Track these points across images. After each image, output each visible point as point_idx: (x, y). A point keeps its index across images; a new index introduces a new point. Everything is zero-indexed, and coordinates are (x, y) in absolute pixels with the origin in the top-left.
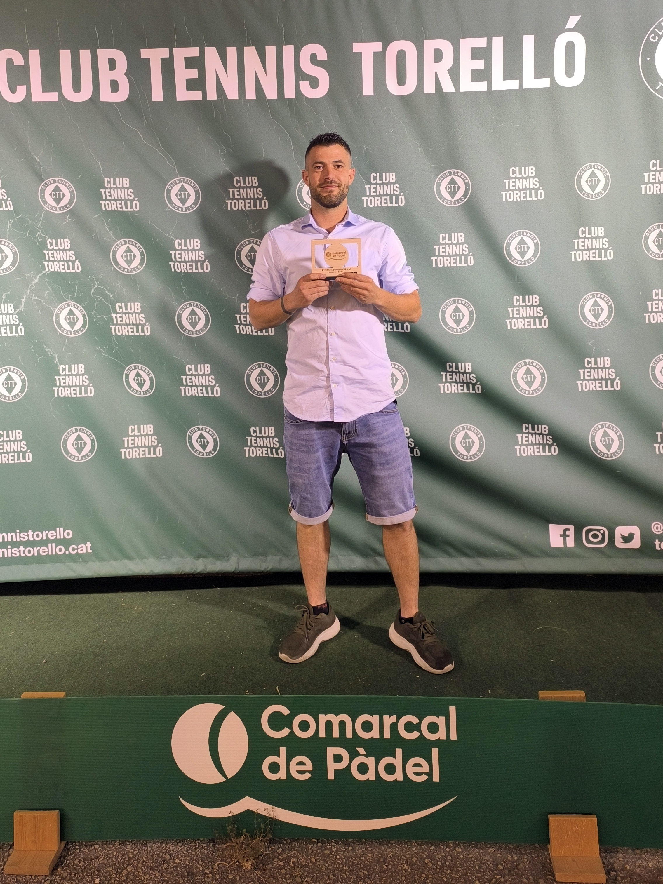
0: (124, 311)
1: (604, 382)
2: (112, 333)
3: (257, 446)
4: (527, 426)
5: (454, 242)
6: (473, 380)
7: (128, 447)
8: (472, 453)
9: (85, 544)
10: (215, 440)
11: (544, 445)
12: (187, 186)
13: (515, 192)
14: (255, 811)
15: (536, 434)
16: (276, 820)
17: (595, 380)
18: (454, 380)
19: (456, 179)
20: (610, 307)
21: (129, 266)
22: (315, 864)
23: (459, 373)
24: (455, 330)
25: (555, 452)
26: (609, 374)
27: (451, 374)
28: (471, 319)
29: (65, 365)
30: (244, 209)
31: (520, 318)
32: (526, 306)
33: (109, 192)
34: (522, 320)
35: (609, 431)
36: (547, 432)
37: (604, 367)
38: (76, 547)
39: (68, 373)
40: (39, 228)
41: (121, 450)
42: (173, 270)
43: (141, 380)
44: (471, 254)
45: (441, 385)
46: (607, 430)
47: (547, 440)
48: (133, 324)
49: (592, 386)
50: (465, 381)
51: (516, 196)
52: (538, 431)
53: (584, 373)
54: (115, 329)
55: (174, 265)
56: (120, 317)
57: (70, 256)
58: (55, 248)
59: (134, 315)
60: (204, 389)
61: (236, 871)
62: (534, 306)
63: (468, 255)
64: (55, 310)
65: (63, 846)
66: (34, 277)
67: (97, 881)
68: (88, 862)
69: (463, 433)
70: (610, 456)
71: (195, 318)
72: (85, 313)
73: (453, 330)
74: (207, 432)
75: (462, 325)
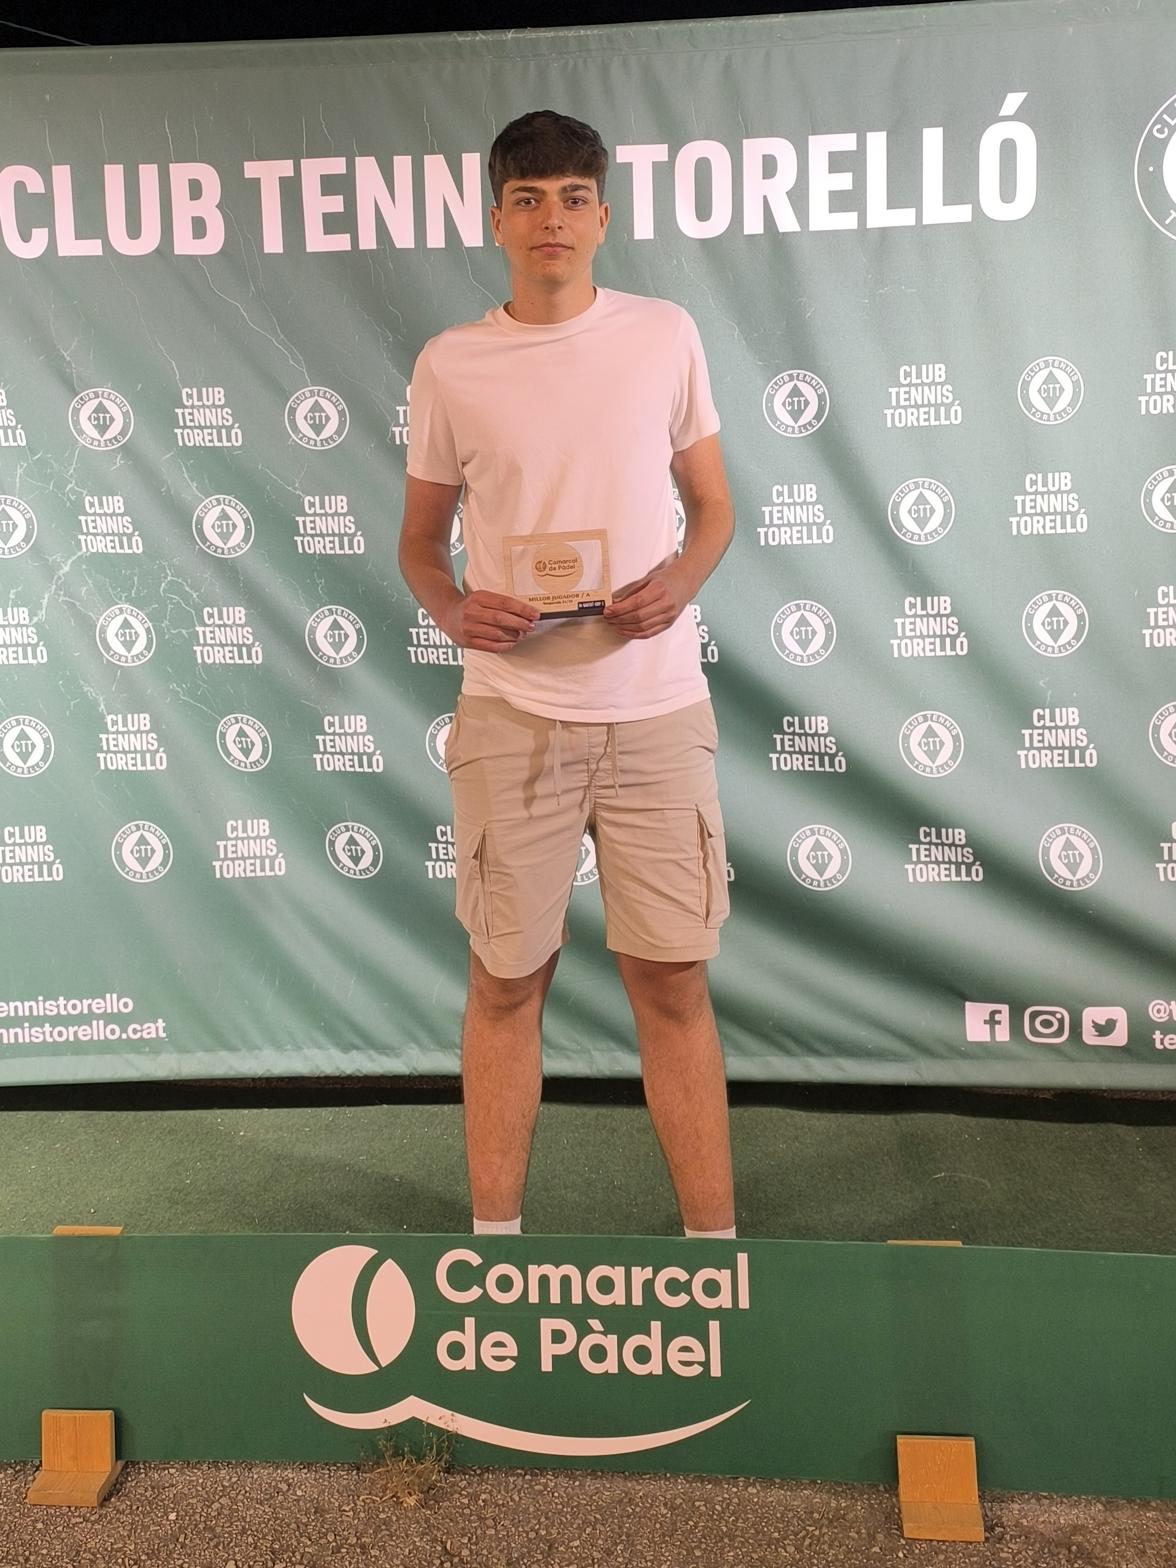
0: (218, 622)
1: (1067, 752)
2: (196, 659)
4: (928, 830)
5: (797, 500)
6: (831, 749)
7: (226, 858)
8: (828, 875)
9: (156, 1022)
10: (375, 848)
11: (957, 864)
12: (324, 403)
13: (909, 411)
14: (424, 1419)
15: (943, 844)
16: (457, 1435)
17: (1050, 748)
18: (797, 749)
19: (803, 387)
20: (1080, 618)
21: (225, 544)
22: (518, 1505)
23: (806, 735)
24: (798, 659)
25: (976, 875)
26: (1077, 739)
27: (791, 737)
28: (828, 639)
29: (117, 715)
31: (916, 637)
32: (928, 615)
33: (190, 414)
34: (920, 641)
35: (1075, 840)
36: (963, 841)
37: (1067, 726)
38: (139, 1027)
39: (121, 729)
40: (71, 476)
41: (214, 863)
42: (301, 550)
43: (246, 741)
44: (828, 522)
45: (774, 757)
46: (1072, 838)
47: (963, 856)
48: (233, 645)
49: (1045, 760)
50: (817, 750)
51: (911, 418)
52: (947, 839)
53: (1031, 735)
54: (202, 652)
55: (302, 541)
56: (211, 632)
57: (124, 526)
58: (98, 511)
59: (234, 629)
60: (356, 757)
61: (392, 1509)
62: (942, 616)
63: (823, 524)
64: (98, 619)
65: (119, 1468)
66: (64, 562)
67: (172, 1516)
68: (159, 1491)
69: (811, 841)
70: (1075, 884)
71: (340, 634)
72: (151, 625)
73: (795, 658)
74: (361, 834)
75: (813, 648)
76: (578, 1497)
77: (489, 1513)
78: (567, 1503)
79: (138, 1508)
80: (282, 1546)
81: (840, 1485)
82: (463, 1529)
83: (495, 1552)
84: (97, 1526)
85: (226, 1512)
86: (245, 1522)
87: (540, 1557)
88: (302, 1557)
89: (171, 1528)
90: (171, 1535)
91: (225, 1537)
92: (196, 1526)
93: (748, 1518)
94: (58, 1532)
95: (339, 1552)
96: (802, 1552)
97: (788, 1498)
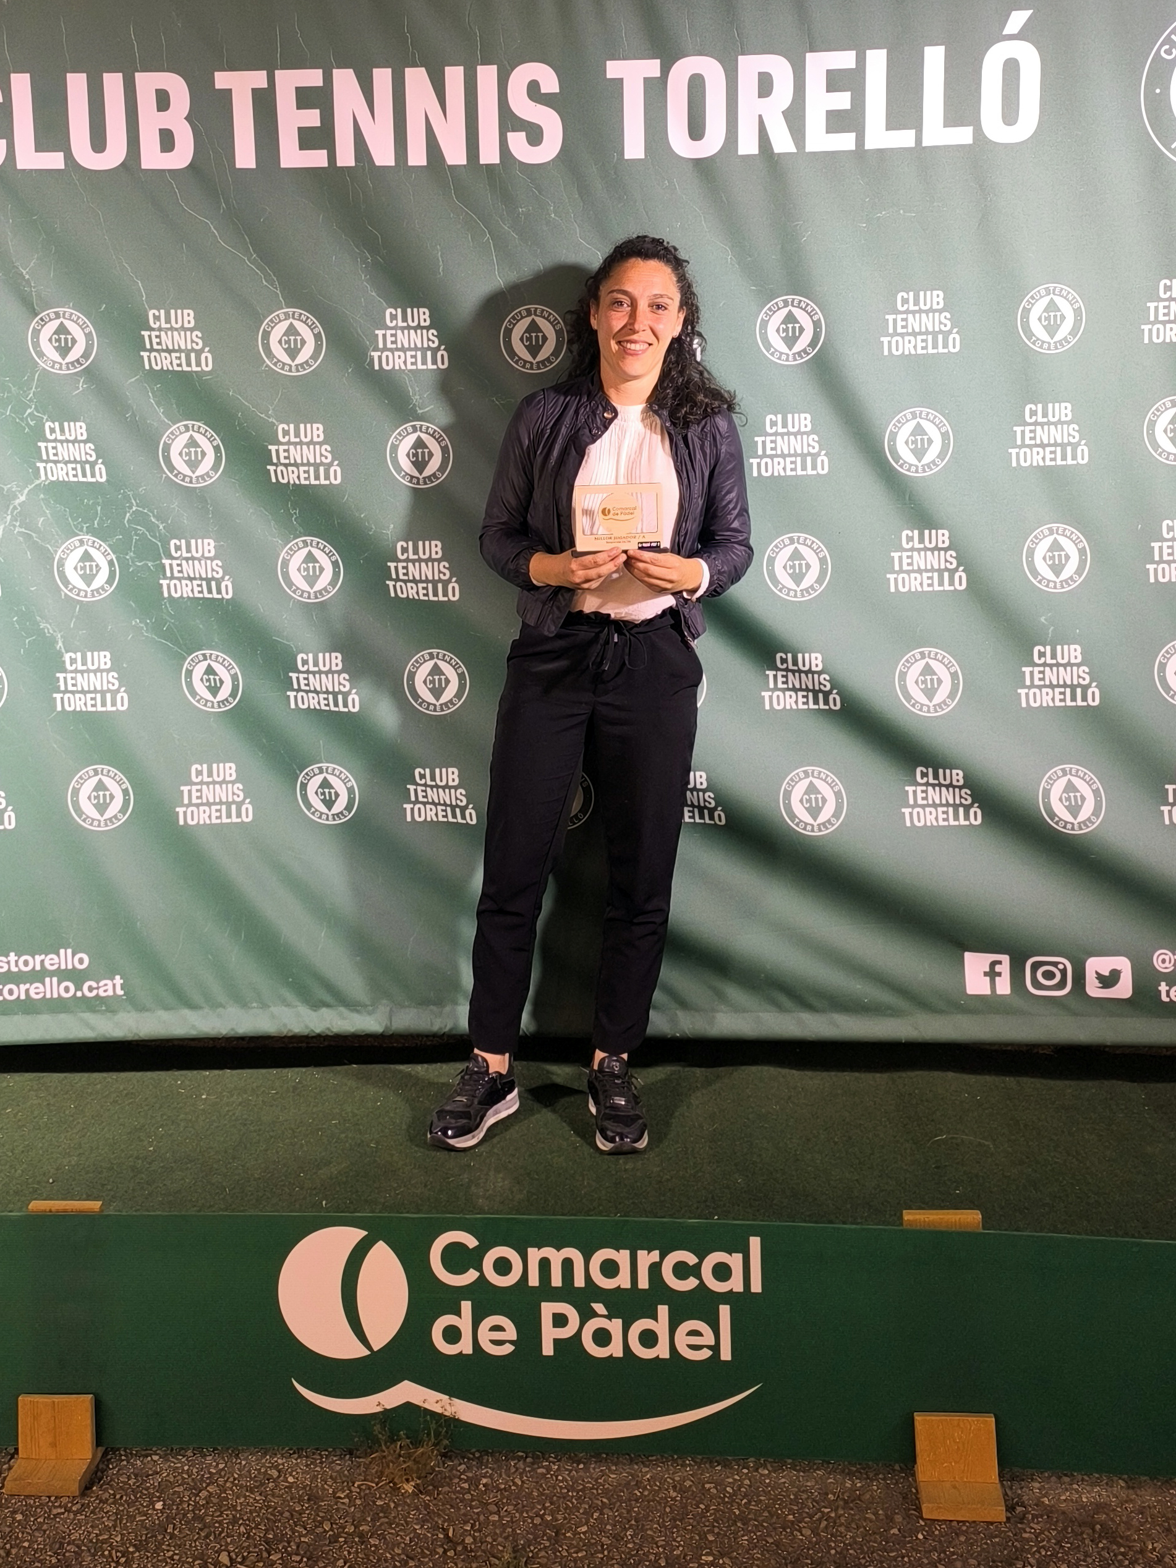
0: (185, 555)
1: (1068, 691)
2: (162, 593)
3: (428, 803)
4: (925, 770)
5: (791, 430)
6: (825, 686)
7: (190, 804)
8: (822, 818)
9: (112, 979)
10: (351, 791)
11: (956, 807)
12: (299, 326)
13: (907, 338)
14: (420, 1404)
15: (940, 785)
16: (455, 1419)
17: (1052, 686)
18: (791, 686)
19: (798, 313)
20: (1082, 552)
21: (194, 472)
22: (521, 1489)
23: (800, 671)
24: (792, 593)
25: (976, 819)
26: (1079, 677)
27: (785, 673)
28: (823, 572)
29: (75, 653)
30: (403, 367)
31: (913, 571)
32: (926, 549)
33: (157, 337)
34: (918, 575)
35: (1077, 782)
36: (961, 783)
37: (1069, 664)
38: (94, 985)
39: (80, 667)
40: (31, 400)
41: (178, 809)
42: (274, 480)
43: (215, 680)
44: (823, 452)
45: (766, 694)
46: (1075, 780)
47: (961, 797)
48: (201, 579)
49: (1046, 698)
50: (811, 687)
51: (908, 346)
52: (945, 780)
53: (1032, 673)
54: (169, 586)
55: (275, 471)
56: (178, 565)
57: (86, 453)
58: (59, 437)
59: (203, 562)
60: (331, 697)
61: (389, 1495)
62: (940, 549)
63: (818, 454)
64: (56, 552)
65: (100, 1455)
66: (20, 492)
67: (159, 1506)
68: (142, 1480)
69: (805, 783)
70: (1076, 827)
71: (314, 567)
72: (114, 557)
73: (789, 593)
74: (335, 775)
75: (806, 583)
76: (583, 1481)
77: (491, 1498)
78: (572, 1486)
79: (122, 1497)
80: (274, 1535)
81: (854, 1465)
82: (465, 1515)
83: (500, 1539)
84: (79, 1517)
85: (215, 1500)
86: (236, 1510)
87: (548, 1544)
88: (298, 1547)
89: (159, 1518)
90: (159, 1524)
91: (216, 1527)
92: (185, 1515)
93: (761, 1500)
94: (38, 1523)
95: (337, 1541)
96: (819, 1535)
97: (801, 1479)
